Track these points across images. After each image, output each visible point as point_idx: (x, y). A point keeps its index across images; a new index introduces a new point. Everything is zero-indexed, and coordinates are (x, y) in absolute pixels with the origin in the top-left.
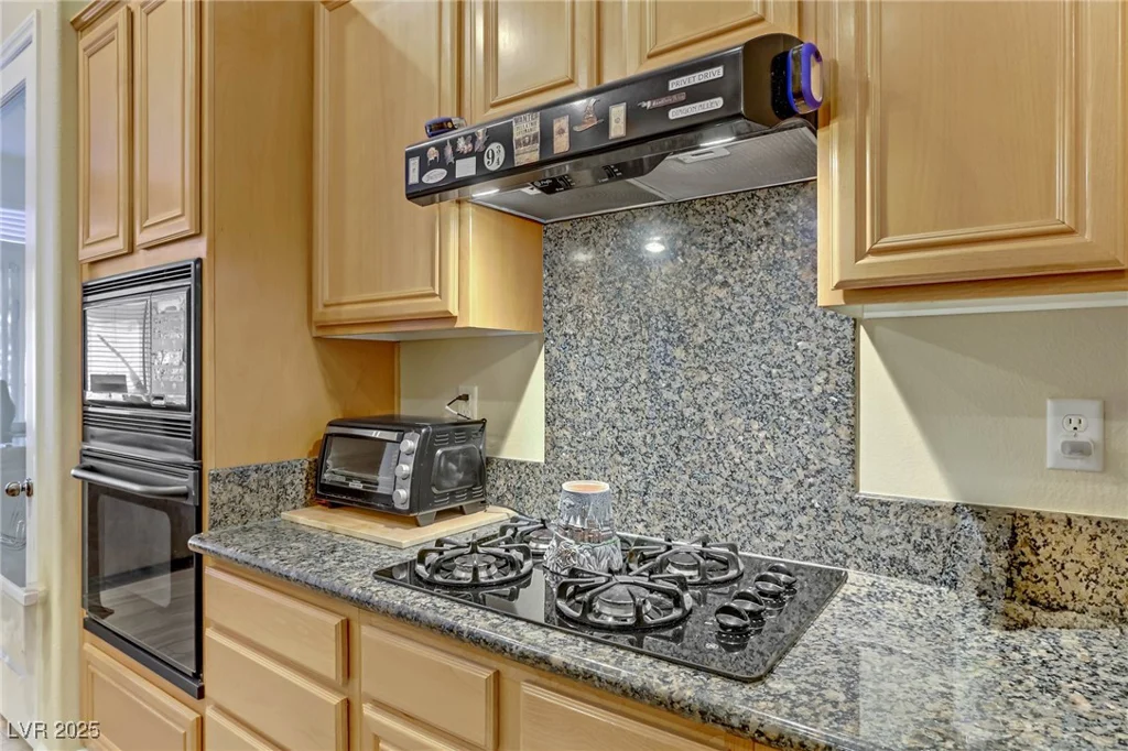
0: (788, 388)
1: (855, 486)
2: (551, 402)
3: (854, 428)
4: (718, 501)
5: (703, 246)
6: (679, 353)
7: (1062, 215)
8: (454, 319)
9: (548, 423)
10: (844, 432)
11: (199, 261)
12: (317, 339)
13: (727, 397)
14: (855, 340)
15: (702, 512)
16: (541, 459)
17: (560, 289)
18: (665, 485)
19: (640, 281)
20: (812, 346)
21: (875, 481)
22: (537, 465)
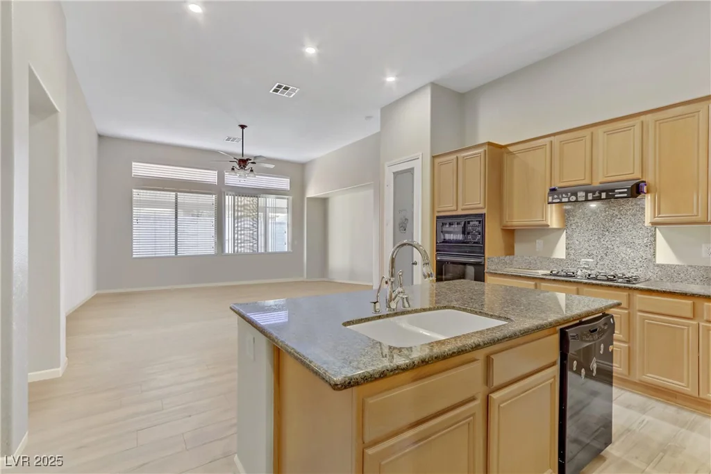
0: (637, 242)
1: (655, 261)
2: (567, 244)
3: (655, 250)
4: (617, 266)
5: (614, 210)
6: (607, 233)
7: (695, 213)
8: (549, 226)
9: (567, 249)
10: (652, 251)
11: (485, 214)
12: (502, 229)
13: (620, 243)
14: (655, 231)
15: (613, 269)
16: (564, 258)
17: (571, 218)
18: (602, 263)
19: (596, 217)
20: (644, 232)
21: (660, 259)
22: (562, 260)
